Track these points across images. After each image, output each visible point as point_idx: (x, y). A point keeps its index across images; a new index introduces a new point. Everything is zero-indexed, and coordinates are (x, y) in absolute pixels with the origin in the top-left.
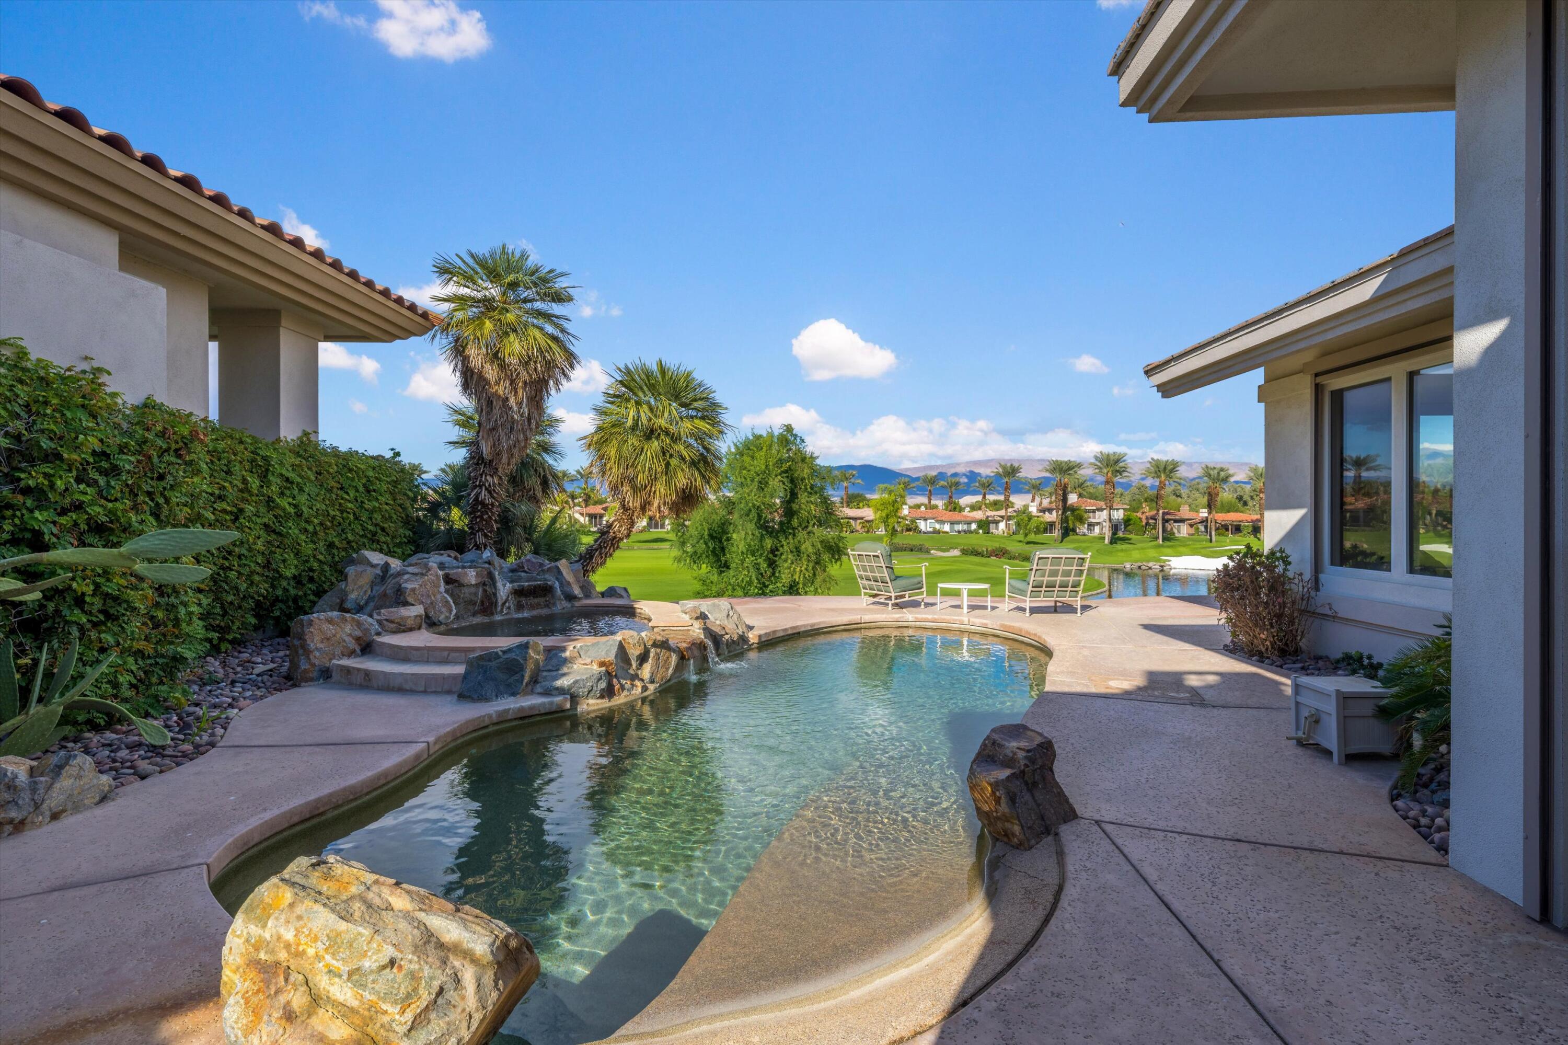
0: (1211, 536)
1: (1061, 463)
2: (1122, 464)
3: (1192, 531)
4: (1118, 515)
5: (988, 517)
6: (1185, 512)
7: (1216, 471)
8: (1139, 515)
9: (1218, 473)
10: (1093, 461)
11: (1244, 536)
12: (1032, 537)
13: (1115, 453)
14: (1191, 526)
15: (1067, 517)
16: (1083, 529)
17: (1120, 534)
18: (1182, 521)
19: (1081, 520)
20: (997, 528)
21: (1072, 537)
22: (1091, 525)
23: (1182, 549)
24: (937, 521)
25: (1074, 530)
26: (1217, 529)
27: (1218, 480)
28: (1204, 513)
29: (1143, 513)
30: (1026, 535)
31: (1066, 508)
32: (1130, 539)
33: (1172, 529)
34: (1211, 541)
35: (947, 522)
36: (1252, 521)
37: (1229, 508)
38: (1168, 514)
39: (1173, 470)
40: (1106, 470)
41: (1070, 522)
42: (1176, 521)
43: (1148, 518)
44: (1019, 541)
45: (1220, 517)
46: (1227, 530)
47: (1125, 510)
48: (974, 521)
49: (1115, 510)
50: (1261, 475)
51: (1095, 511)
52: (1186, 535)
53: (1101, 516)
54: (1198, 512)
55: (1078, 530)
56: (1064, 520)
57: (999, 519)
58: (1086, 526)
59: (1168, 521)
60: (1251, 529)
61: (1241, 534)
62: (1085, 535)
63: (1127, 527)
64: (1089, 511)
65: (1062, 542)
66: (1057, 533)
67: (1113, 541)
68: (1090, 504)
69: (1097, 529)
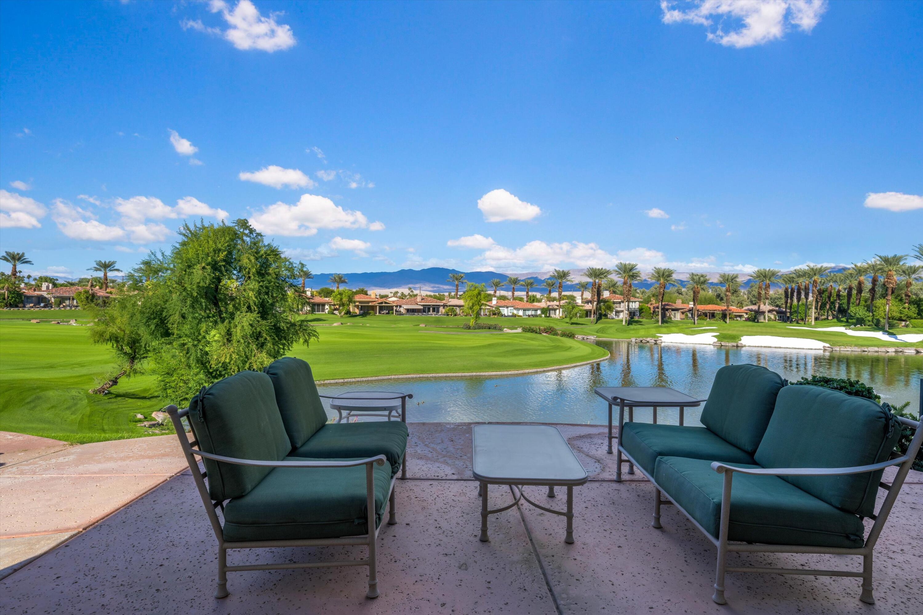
0: (694, 320)
1: (596, 269)
2: (634, 271)
3: (683, 316)
4: (635, 306)
5: (549, 306)
6: (679, 304)
7: (698, 277)
8: (649, 305)
9: (699, 278)
10: (616, 269)
11: (717, 320)
12: (574, 320)
13: (630, 264)
14: (683, 313)
15: (600, 307)
16: (613, 314)
17: (636, 318)
18: (677, 310)
19: (610, 308)
20: (555, 314)
21: (603, 320)
22: (618, 312)
23: (675, 329)
24: (515, 309)
25: (606, 315)
26: (698, 316)
27: (699, 283)
28: (691, 305)
29: (651, 304)
30: (571, 318)
31: (599, 301)
32: (641, 322)
33: (670, 315)
34: (694, 323)
35: (521, 309)
36: (722, 310)
37: (707, 302)
38: (667, 305)
39: (669, 276)
40: (624, 275)
41: (602, 310)
42: (673, 310)
43: (654, 308)
44: (567, 323)
45: (701, 307)
46: (706, 316)
47: (640, 302)
48: (539, 309)
49: (632, 302)
50: (727, 280)
51: (620, 303)
52: (679, 319)
53: (623, 307)
54: (689, 304)
55: (609, 316)
56: (598, 309)
57: (556, 307)
58: (614, 313)
59: (667, 310)
60: (721, 316)
61: (715, 319)
62: (613, 319)
63: (640, 314)
64: (616, 303)
65: (596, 323)
66: (593, 318)
67: (630, 323)
68: (617, 298)
69: (621, 315)
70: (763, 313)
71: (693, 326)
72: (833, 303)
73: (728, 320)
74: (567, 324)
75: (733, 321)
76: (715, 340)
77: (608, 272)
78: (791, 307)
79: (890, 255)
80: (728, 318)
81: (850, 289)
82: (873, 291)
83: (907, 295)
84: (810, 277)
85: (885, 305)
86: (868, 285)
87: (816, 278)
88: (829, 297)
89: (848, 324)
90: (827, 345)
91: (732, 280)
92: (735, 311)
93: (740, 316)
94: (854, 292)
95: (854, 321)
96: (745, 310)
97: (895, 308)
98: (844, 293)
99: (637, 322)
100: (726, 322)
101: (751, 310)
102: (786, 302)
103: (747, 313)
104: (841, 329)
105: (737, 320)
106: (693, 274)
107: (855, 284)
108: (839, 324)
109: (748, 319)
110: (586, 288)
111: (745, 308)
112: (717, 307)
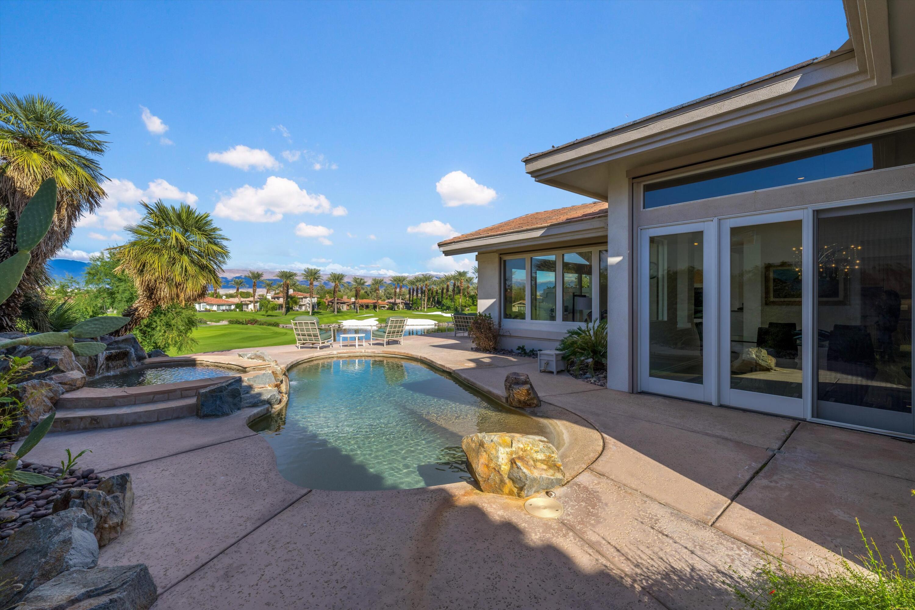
0: (357, 310)
1: (286, 273)
2: (317, 275)
3: (348, 308)
4: (315, 301)
5: (242, 302)
6: (345, 299)
7: (359, 280)
8: (325, 300)
11: (371, 310)
12: (270, 313)
13: (314, 269)
14: (348, 305)
15: (288, 301)
16: (296, 308)
17: (316, 310)
19: (296, 303)
20: (247, 308)
21: (291, 312)
22: (301, 306)
23: (346, 317)
24: (208, 304)
25: (292, 308)
26: (359, 307)
27: (360, 284)
28: (353, 300)
29: (327, 299)
30: (267, 311)
31: (288, 297)
32: (321, 313)
33: (340, 307)
35: (215, 305)
36: (373, 303)
37: (364, 297)
38: (338, 300)
39: (342, 279)
40: (309, 277)
41: (290, 304)
42: (341, 303)
43: (328, 302)
44: (263, 315)
45: (360, 301)
46: (363, 307)
47: (318, 298)
48: (234, 304)
49: (313, 298)
50: (377, 282)
51: (302, 298)
52: (346, 310)
53: (305, 301)
54: (351, 299)
55: (294, 309)
56: (287, 303)
57: (248, 302)
58: (298, 306)
59: (338, 303)
60: (373, 307)
61: (369, 309)
62: (297, 311)
63: (319, 307)
64: (300, 298)
65: (286, 314)
66: (284, 310)
67: (313, 314)
68: (300, 295)
69: (304, 308)
70: (397, 304)
71: (357, 314)
72: (434, 298)
73: (377, 310)
75: (380, 311)
77: (296, 275)
78: (413, 301)
79: (462, 271)
80: (377, 308)
81: (443, 289)
82: (454, 290)
83: (468, 293)
84: (424, 282)
85: (459, 298)
86: (451, 288)
87: (426, 282)
88: (432, 294)
89: (442, 310)
90: (436, 322)
91: (380, 282)
92: (381, 304)
93: (384, 307)
94: (445, 291)
95: (445, 308)
96: (387, 303)
97: (463, 301)
98: (440, 291)
99: (318, 313)
101: (390, 303)
102: (410, 297)
103: (387, 305)
104: (439, 313)
105: (383, 309)
106: (355, 278)
107: (445, 286)
108: (437, 310)
109: (388, 309)
111: (387, 301)
112: (370, 301)
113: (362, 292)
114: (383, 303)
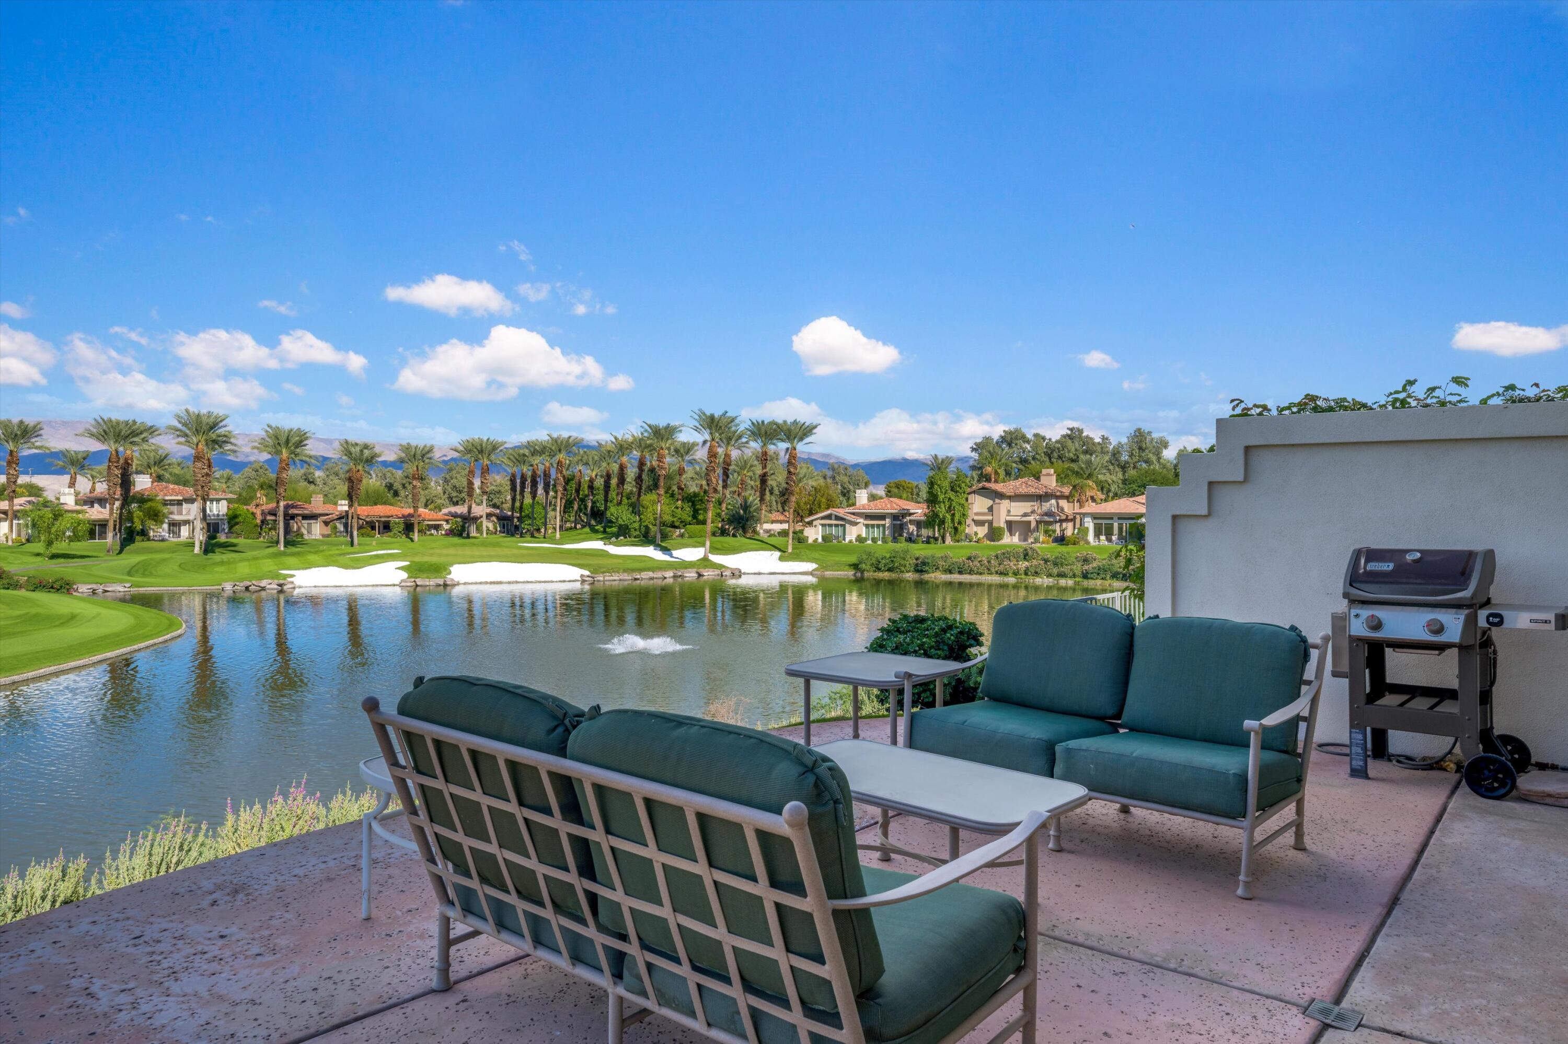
0: (352, 537)
1: (118, 423)
2: (221, 431)
3: (327, 530)
4: (218, 509)
6: (317, 504)
7: (358, 449)
8: (252, 508)
9: (361, 451)
10: (176, 423)
11: (395, 536)
12: (61, 546)
13: (209, 414)
14: (326, 523)
15: (130, 513)
16: (163, 530)
17: (222, 538)
18: (313, 517)
19: (156, 516)
21: (139, 544)
22: (175, 525)
23: (312, 557)
25: (144, 533)
26: (360, 528)
27: (361, 460)
28: (343, 506)
29: (257, 505)
30: (50, 543)
31: (127, 499)
32: (234, 545)
33: (299, 528)
34: (352, 544)
36: (404, 516)
37: (376, 499)
38: (293, 507)
39: (300, 444)
40: (195, 440)
41: (136, 520)
42: (305, 517)
43: (263, 513)
44: (38, 555)
45: (365, 511)
46: (373, 528)
47: (229, 501)
49: (212, 501)
50: (414, 456)
51: (179, 503)
52: (319, 537)
53: (191, 511)
54: (336, 504)
55: (151, 534)
56: (125, 517)
58: (165, 526)
59: (293, 517)
60: (402, 526)
61: (391, 534)
62: (163, 540)
63: (230, 528)
64: (172, 503)
65: (120, 552)
66: (111, 539)
67: (208, 549)
68: (172, 492)
69: (185, 531)
70: (475, 519)
71: (350, 549)
72: (583, 500)
73: (416, 536)
74: (39, 559)
75: (424, 538)
76: (404, 575)
77: (152, 430)
78: (521, 508)
79: (662, 424)
80: (416, 530)
81: (608, 477)
82: (639, 479)
83: (680, 488)
84: (552, 456)
85: (654, 503)
86: (631, 473)
87: (561, 456)
88: (578, 491)
89: (607, 537)
90: (586, 573)
91: (423, 456)
92: (427, 517)
93: (437, 527)
94: (614, 481)
95: (614, 530)
96: (445, 515)
97: (666, 508)
98: (599, 483)
99: (225, 546)
100: (412, 540)
101: (455, 515)
102: (514, 500)
103: (447, 521)
104: (597, 545)
105: (432, 535)
106: (347, 442)
107: (615, 467)
108: (593, 535)
109: (450, 533)
110: (82, 467)
111: (445, 511)
112: (395, 511)
113: (372, 482)
114: (433, 515)
